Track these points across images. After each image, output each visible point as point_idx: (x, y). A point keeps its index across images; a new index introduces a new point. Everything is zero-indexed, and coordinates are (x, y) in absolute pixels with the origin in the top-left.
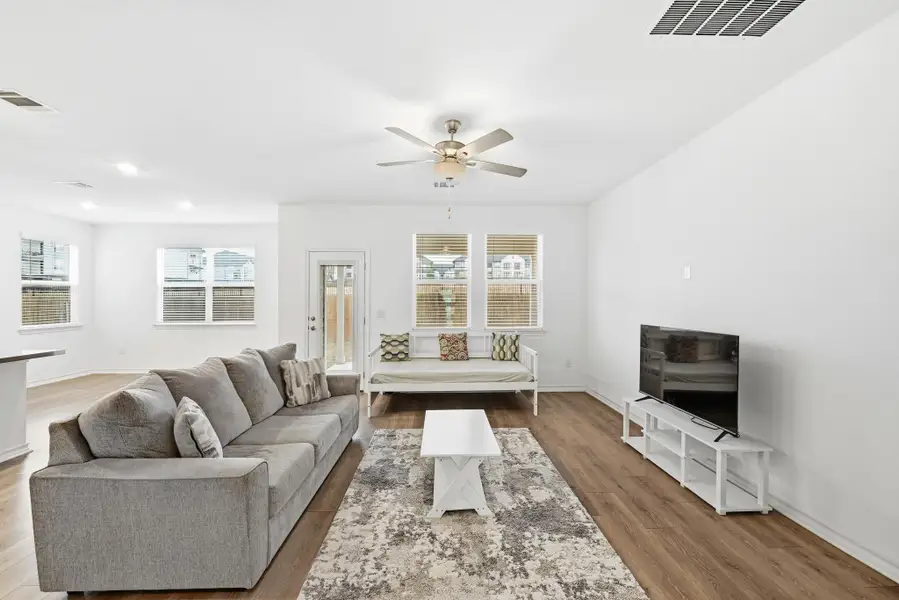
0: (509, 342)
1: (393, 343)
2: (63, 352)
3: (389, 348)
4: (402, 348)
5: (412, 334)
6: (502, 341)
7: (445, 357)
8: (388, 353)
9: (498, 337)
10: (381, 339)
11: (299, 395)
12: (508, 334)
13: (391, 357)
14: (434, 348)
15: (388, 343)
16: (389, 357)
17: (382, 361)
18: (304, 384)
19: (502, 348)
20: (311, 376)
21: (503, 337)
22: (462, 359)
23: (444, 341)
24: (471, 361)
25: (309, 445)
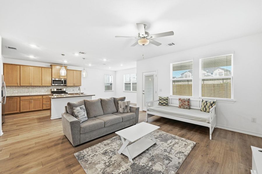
0: (209, 104)
1: (162, 100)
2: (95, 95)
3: (160, 101)
4: (165, 102)
5: (169, 97)
6: (206, 103)
7: (180, 107)
8: (160, 103)
9: (204, 102)
10: (158, 98)
11: (121, 110)
12: (210, 101)
13: (161, 104)
14: (177, 103)
15: (160, 100)
16: (160, 104)
17: (158, 105)
18: (122, 107)
19: (205, 107)
20: (125, 106)
21: (206, 102)
22: (187, 108)
23: (180, 101)
24: (190, 110)
25: (103, 121)
